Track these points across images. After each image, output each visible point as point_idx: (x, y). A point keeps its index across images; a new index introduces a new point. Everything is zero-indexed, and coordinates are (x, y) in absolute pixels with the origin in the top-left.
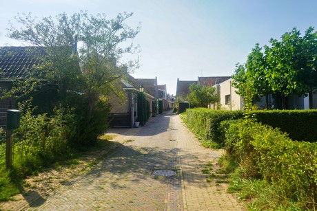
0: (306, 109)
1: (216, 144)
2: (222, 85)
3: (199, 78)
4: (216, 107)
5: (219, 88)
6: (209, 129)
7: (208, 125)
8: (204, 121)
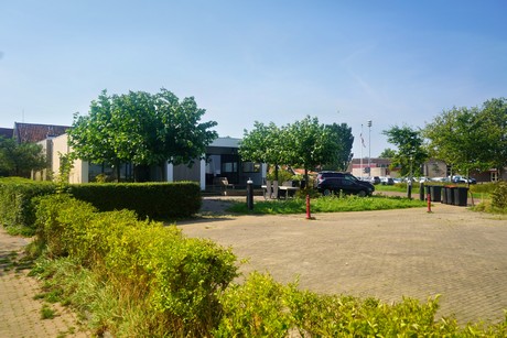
0: (170, 181)
1: (28, 230)
2: (56, 141)
3: (17, 124)
4: (44, 176)
5: (50, 145)
6: (19, 209)
7: (17, 203)
8: (12, 198)
